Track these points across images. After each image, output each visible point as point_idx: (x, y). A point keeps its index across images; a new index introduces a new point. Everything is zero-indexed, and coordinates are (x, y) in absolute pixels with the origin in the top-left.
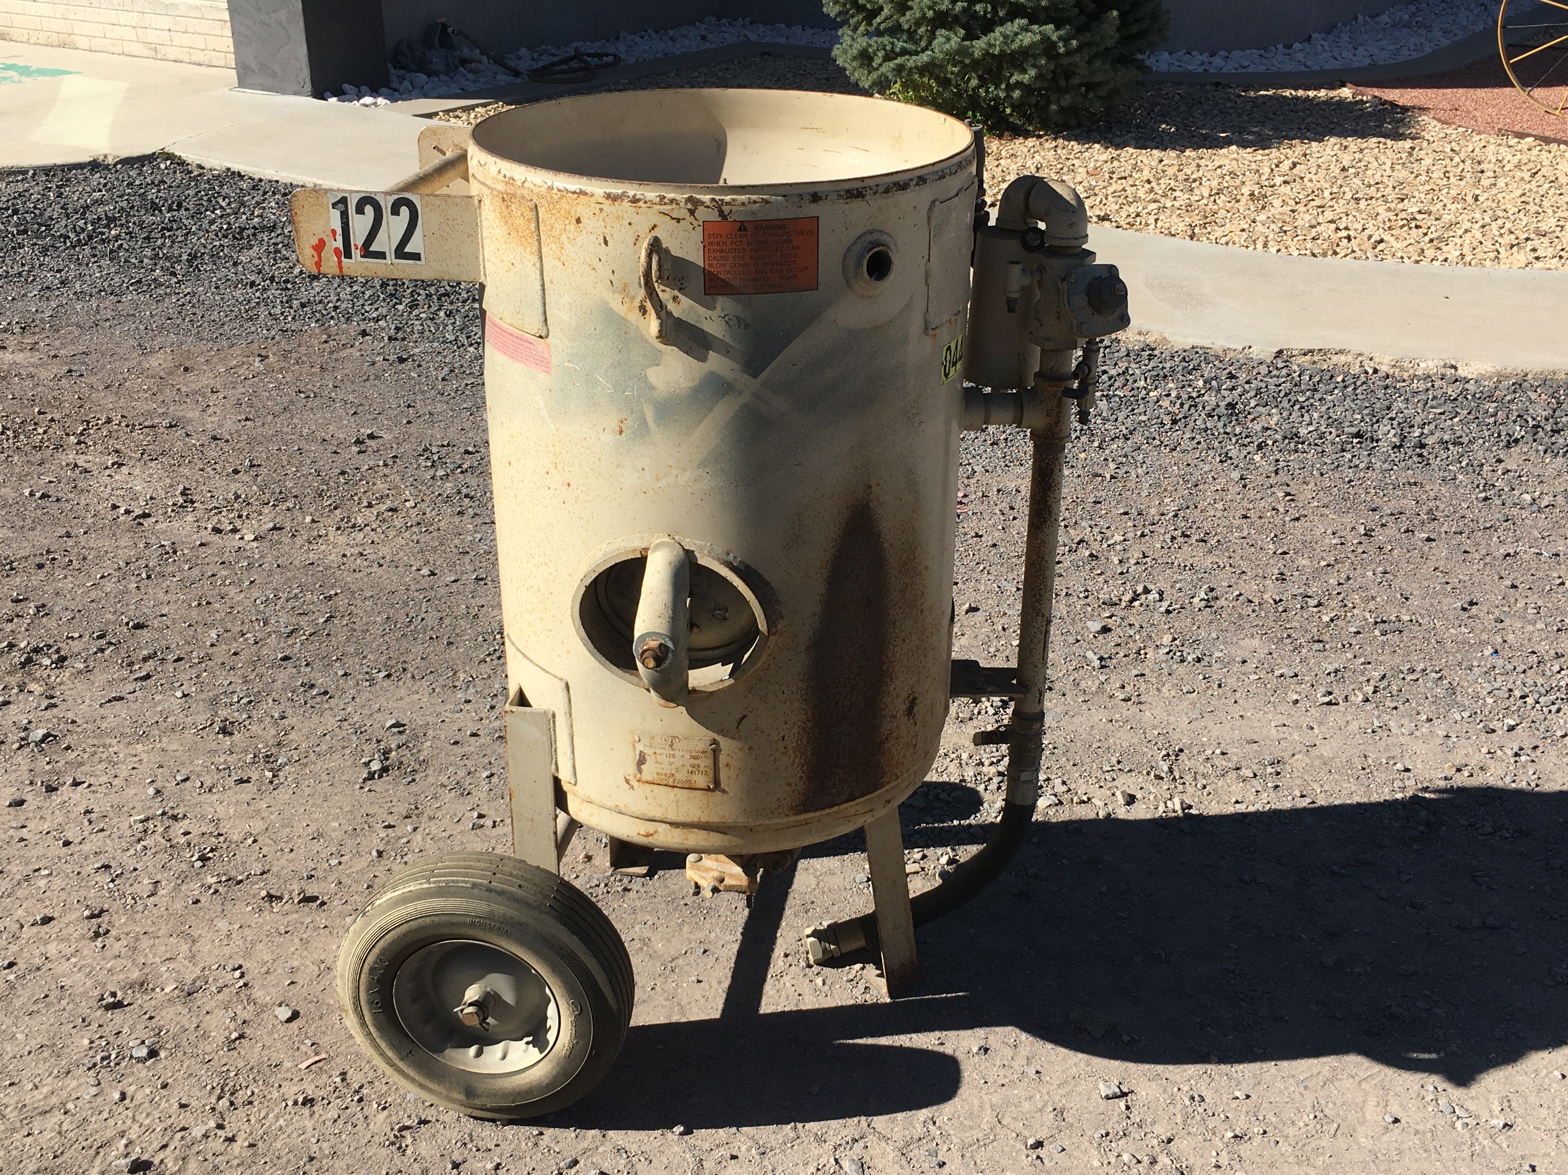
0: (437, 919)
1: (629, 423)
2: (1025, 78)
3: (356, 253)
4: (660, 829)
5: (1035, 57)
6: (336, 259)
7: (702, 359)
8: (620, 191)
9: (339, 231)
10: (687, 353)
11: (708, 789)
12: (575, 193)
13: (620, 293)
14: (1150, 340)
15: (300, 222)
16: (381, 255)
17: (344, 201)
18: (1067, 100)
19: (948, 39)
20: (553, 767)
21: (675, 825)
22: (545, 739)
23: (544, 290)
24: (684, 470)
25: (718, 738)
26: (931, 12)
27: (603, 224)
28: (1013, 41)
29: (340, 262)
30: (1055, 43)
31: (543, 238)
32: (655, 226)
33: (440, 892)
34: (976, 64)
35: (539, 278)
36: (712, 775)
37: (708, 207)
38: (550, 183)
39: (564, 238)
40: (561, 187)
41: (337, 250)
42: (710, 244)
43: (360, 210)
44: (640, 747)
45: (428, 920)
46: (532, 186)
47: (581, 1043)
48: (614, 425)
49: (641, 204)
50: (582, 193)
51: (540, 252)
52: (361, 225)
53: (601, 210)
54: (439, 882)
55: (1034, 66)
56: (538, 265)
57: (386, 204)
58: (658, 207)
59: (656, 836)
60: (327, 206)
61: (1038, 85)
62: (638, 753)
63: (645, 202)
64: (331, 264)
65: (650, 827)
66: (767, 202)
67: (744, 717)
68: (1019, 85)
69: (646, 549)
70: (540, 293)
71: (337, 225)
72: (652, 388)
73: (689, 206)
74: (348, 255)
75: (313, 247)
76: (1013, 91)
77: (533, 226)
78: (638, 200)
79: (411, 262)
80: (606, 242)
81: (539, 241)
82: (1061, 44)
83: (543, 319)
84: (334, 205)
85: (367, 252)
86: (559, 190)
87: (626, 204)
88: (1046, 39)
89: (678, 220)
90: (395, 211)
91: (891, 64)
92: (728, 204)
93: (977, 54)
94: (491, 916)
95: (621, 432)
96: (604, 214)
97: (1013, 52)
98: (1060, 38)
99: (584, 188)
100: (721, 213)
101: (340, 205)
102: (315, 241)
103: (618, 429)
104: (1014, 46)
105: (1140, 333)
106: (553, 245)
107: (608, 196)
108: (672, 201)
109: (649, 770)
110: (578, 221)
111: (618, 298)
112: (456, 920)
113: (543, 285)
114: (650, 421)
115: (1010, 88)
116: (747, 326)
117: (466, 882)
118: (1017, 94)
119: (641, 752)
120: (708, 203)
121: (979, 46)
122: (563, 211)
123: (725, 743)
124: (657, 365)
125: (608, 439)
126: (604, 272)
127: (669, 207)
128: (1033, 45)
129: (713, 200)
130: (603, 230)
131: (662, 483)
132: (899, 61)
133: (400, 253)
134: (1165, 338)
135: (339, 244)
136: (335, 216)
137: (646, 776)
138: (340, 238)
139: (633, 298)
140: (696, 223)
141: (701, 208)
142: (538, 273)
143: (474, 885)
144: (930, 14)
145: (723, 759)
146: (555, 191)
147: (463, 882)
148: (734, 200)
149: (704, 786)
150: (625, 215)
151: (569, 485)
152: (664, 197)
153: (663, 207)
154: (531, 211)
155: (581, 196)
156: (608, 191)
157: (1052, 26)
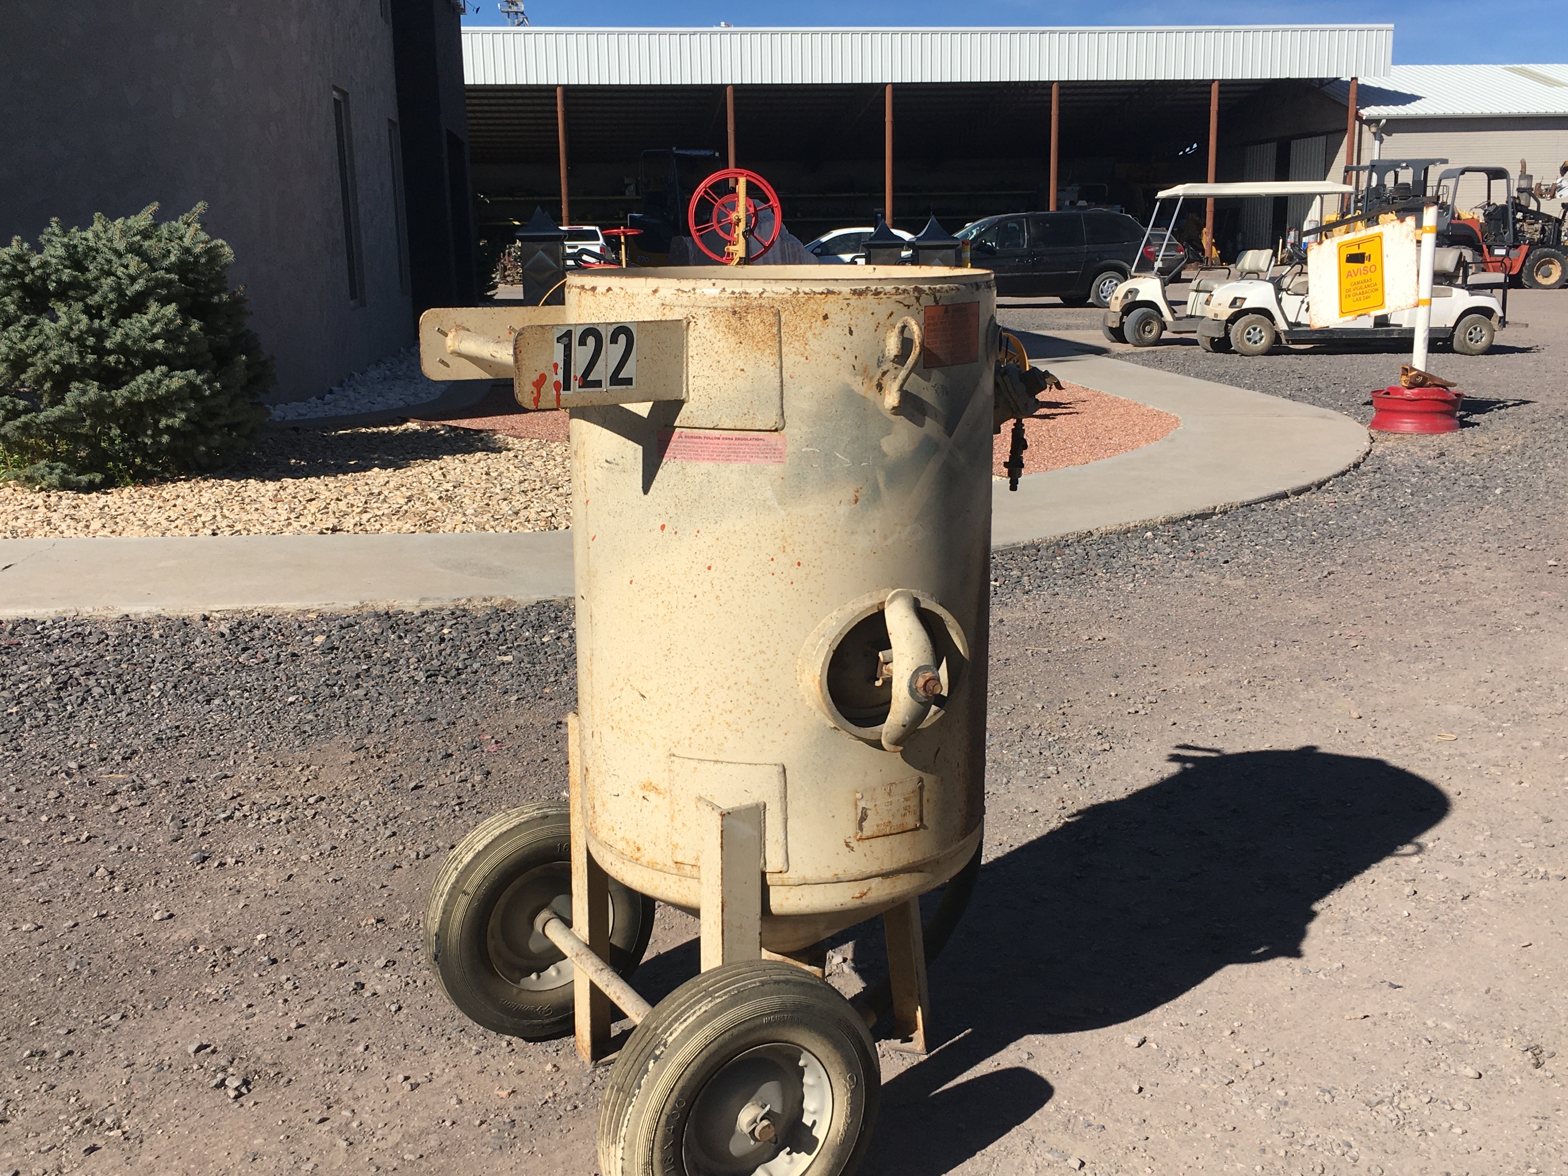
0: (735, 1031)
1: (863, 491)
2: (176, 422)
3: (574, 384)
4: (873, 885)
5: (182, 400)
6: (555, 392)
7: (921, 424)
8: (864, 287)
9: (561, 365)
10: (910, 420)
11: (916, 829)
12: (822, 293)
13: (861, 375)
14: (497, 602)
15: (523, 359)
16: (598, 384)
17: (569, 334)
18: (217, 439)
19: (84, 392)
20: (762, 861)
21: (885, 875)
22: (756, 833)
23: (782, 386)
24: (906, 526)
25: (923, 775)
26: (57, 366)
27: (849, 317)
28: (158, 388)
29: (558, 395)
30: (199, 386)
31: (784, 339)
32: (892, 313)
33: (736, 1000)
34: (116, 415)
35: (778, 375)
36: (918, 814)
37: (927, 294)
38: (795, 289)
39: (809, 334)
40: (807, 290)
41: (556, 384)
42: (928, 325)
43: (582, 342)
44: (862, 804)
45: (727, 1035)
46: (772, 295)
47: (855, 1120)
48: (851, 495)
49: (882, 295)
50: (830, 292)
51: (781, 351)
52: (581, 356)
53: (848, 305)
54: (729, 992)
55: (183, 410)
56: (778, 364)
57: (606, 336)
58: (894, 297)
59: (869, 894)
60: (552, 341)
61: (189, 427)
62: (859, 811)
63: (885, 294)
64: (550, 398)
65: (863, 886)
66: (958, 289)
67: (939, 749)
68: (169, 429)
69: (883, 603)
70: (779, 389)
71: (559, 359)
72: (885, 455)
73: (916, 294)
74: (567, 387)
75: (534, 384)
76: (161, 436)
77: (775, 330)
78: (880, 293)
79: (624, 387)
80: (851, 332)
81: (780, 342)
82: (206, 387)
83: (779, 412)
84: (559, 340)
85: (586, 382)
86: (806, 294)
87: (870, 297)
88: (190, 384)
89: (909, 307)
90: (614, 340)
91: (17, 423)
92: (939, 291)
93: (119, 402)
94: (783, 1009)
95: (856, 501)
96: (851, 307)
97: (160, 398)
98: (204, 382)
99: (831, 288)
100: (936, 301)
101: (565, 339)
102: (535, 377)
103: (853, 498)
104: (162, 391)
105: (485, 600)
106: (797, 344)
107: (854, 292)
108: (905, 291)
109: (869, 827)
110: (826, 317)
111: (859, 379)
112: (752, 1024)
113: (782, 382)
114: (881, 485)
115: (158, 432)
116: (947, 393)
117: (755, 983)
118: (165, 439)
119: (863, 808)
120: (927, 291)
121: (120, 396)
122: (809, 312)
123: (929, 779)
124: (889, 434)
125: (843, 510)
126: (848, 358)
127: (902, 296)
128: (181, 388)
129: (930, 288)
130: (849, 321)
131: (889, 542)
132: (23, 418)
133: (615, 380)
134: (510, 600)
135: (560, 377)
136: (559, 350)
137: (867, 832)
138: (561, 372)
139: (871, 378)
140: (920, 308)
141: (923, 295)
142: (778, 371)
143: (763, 984)
144: (57, 368)
145: (926, 794)
146: (802, 295)
147: (750, 983)
148: (942, 288)
149: (912, 826)
150: (869, 307)
151: (799, 564)
152: (898, 289)
153: (898, 297)
154: (775, 315)
155: (829, 296)
156: (853, 288)
157: (193, 371)
